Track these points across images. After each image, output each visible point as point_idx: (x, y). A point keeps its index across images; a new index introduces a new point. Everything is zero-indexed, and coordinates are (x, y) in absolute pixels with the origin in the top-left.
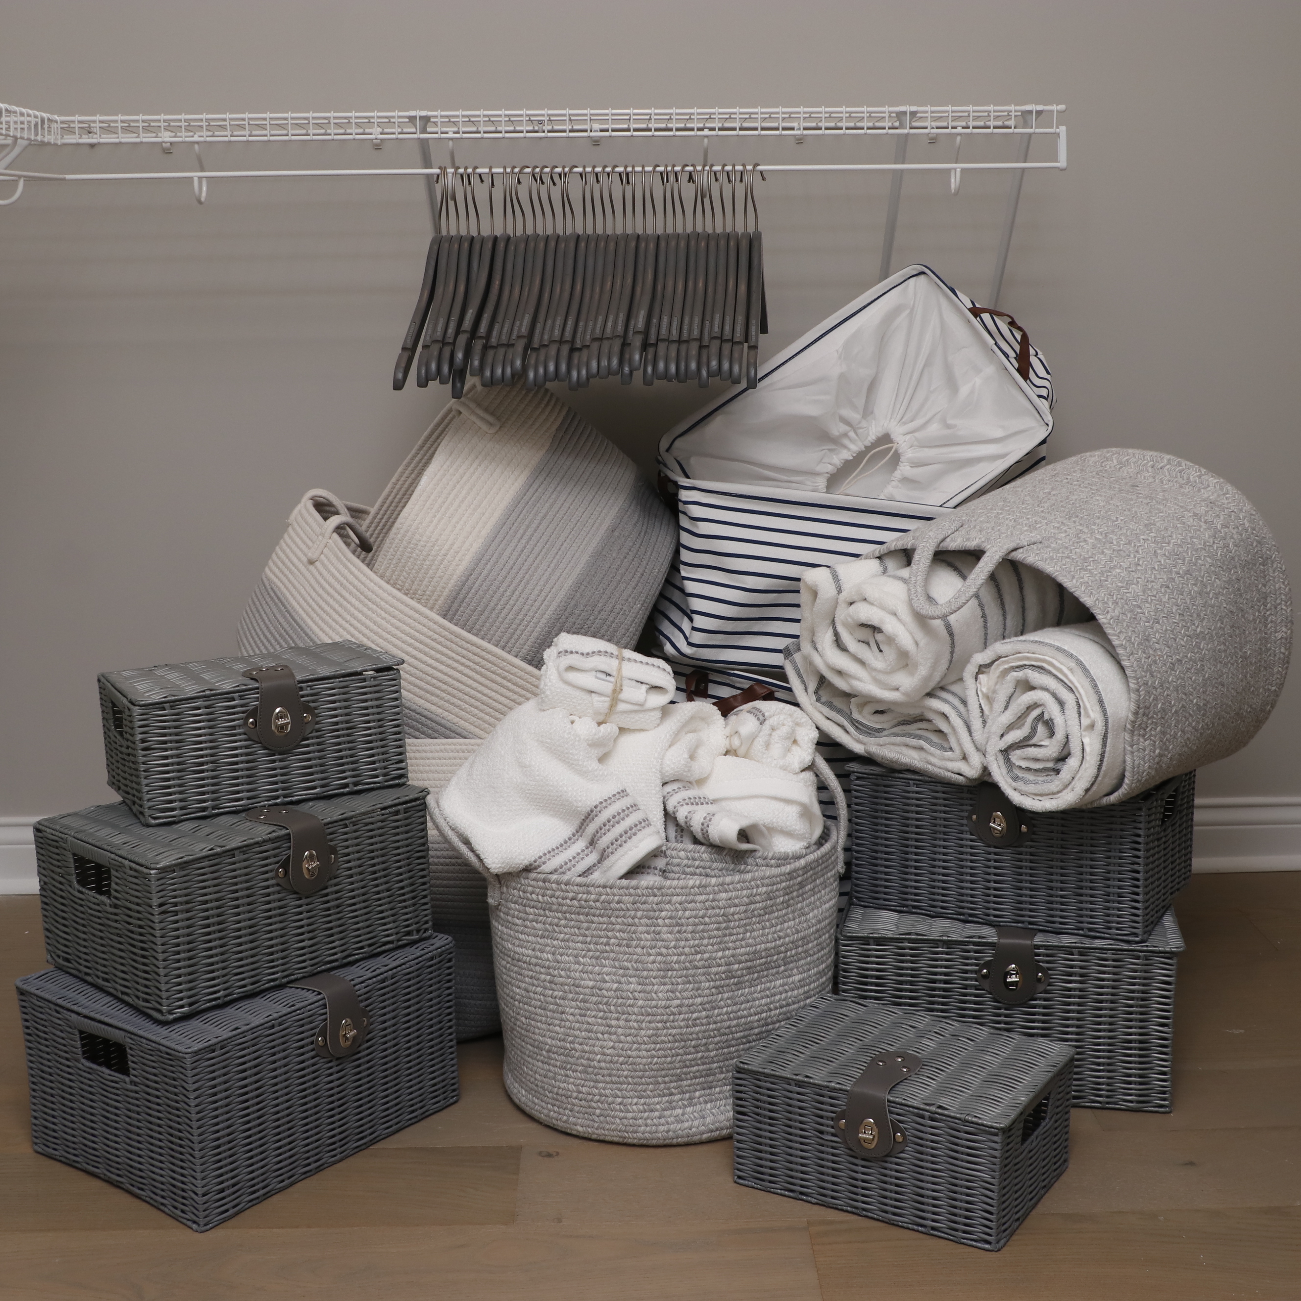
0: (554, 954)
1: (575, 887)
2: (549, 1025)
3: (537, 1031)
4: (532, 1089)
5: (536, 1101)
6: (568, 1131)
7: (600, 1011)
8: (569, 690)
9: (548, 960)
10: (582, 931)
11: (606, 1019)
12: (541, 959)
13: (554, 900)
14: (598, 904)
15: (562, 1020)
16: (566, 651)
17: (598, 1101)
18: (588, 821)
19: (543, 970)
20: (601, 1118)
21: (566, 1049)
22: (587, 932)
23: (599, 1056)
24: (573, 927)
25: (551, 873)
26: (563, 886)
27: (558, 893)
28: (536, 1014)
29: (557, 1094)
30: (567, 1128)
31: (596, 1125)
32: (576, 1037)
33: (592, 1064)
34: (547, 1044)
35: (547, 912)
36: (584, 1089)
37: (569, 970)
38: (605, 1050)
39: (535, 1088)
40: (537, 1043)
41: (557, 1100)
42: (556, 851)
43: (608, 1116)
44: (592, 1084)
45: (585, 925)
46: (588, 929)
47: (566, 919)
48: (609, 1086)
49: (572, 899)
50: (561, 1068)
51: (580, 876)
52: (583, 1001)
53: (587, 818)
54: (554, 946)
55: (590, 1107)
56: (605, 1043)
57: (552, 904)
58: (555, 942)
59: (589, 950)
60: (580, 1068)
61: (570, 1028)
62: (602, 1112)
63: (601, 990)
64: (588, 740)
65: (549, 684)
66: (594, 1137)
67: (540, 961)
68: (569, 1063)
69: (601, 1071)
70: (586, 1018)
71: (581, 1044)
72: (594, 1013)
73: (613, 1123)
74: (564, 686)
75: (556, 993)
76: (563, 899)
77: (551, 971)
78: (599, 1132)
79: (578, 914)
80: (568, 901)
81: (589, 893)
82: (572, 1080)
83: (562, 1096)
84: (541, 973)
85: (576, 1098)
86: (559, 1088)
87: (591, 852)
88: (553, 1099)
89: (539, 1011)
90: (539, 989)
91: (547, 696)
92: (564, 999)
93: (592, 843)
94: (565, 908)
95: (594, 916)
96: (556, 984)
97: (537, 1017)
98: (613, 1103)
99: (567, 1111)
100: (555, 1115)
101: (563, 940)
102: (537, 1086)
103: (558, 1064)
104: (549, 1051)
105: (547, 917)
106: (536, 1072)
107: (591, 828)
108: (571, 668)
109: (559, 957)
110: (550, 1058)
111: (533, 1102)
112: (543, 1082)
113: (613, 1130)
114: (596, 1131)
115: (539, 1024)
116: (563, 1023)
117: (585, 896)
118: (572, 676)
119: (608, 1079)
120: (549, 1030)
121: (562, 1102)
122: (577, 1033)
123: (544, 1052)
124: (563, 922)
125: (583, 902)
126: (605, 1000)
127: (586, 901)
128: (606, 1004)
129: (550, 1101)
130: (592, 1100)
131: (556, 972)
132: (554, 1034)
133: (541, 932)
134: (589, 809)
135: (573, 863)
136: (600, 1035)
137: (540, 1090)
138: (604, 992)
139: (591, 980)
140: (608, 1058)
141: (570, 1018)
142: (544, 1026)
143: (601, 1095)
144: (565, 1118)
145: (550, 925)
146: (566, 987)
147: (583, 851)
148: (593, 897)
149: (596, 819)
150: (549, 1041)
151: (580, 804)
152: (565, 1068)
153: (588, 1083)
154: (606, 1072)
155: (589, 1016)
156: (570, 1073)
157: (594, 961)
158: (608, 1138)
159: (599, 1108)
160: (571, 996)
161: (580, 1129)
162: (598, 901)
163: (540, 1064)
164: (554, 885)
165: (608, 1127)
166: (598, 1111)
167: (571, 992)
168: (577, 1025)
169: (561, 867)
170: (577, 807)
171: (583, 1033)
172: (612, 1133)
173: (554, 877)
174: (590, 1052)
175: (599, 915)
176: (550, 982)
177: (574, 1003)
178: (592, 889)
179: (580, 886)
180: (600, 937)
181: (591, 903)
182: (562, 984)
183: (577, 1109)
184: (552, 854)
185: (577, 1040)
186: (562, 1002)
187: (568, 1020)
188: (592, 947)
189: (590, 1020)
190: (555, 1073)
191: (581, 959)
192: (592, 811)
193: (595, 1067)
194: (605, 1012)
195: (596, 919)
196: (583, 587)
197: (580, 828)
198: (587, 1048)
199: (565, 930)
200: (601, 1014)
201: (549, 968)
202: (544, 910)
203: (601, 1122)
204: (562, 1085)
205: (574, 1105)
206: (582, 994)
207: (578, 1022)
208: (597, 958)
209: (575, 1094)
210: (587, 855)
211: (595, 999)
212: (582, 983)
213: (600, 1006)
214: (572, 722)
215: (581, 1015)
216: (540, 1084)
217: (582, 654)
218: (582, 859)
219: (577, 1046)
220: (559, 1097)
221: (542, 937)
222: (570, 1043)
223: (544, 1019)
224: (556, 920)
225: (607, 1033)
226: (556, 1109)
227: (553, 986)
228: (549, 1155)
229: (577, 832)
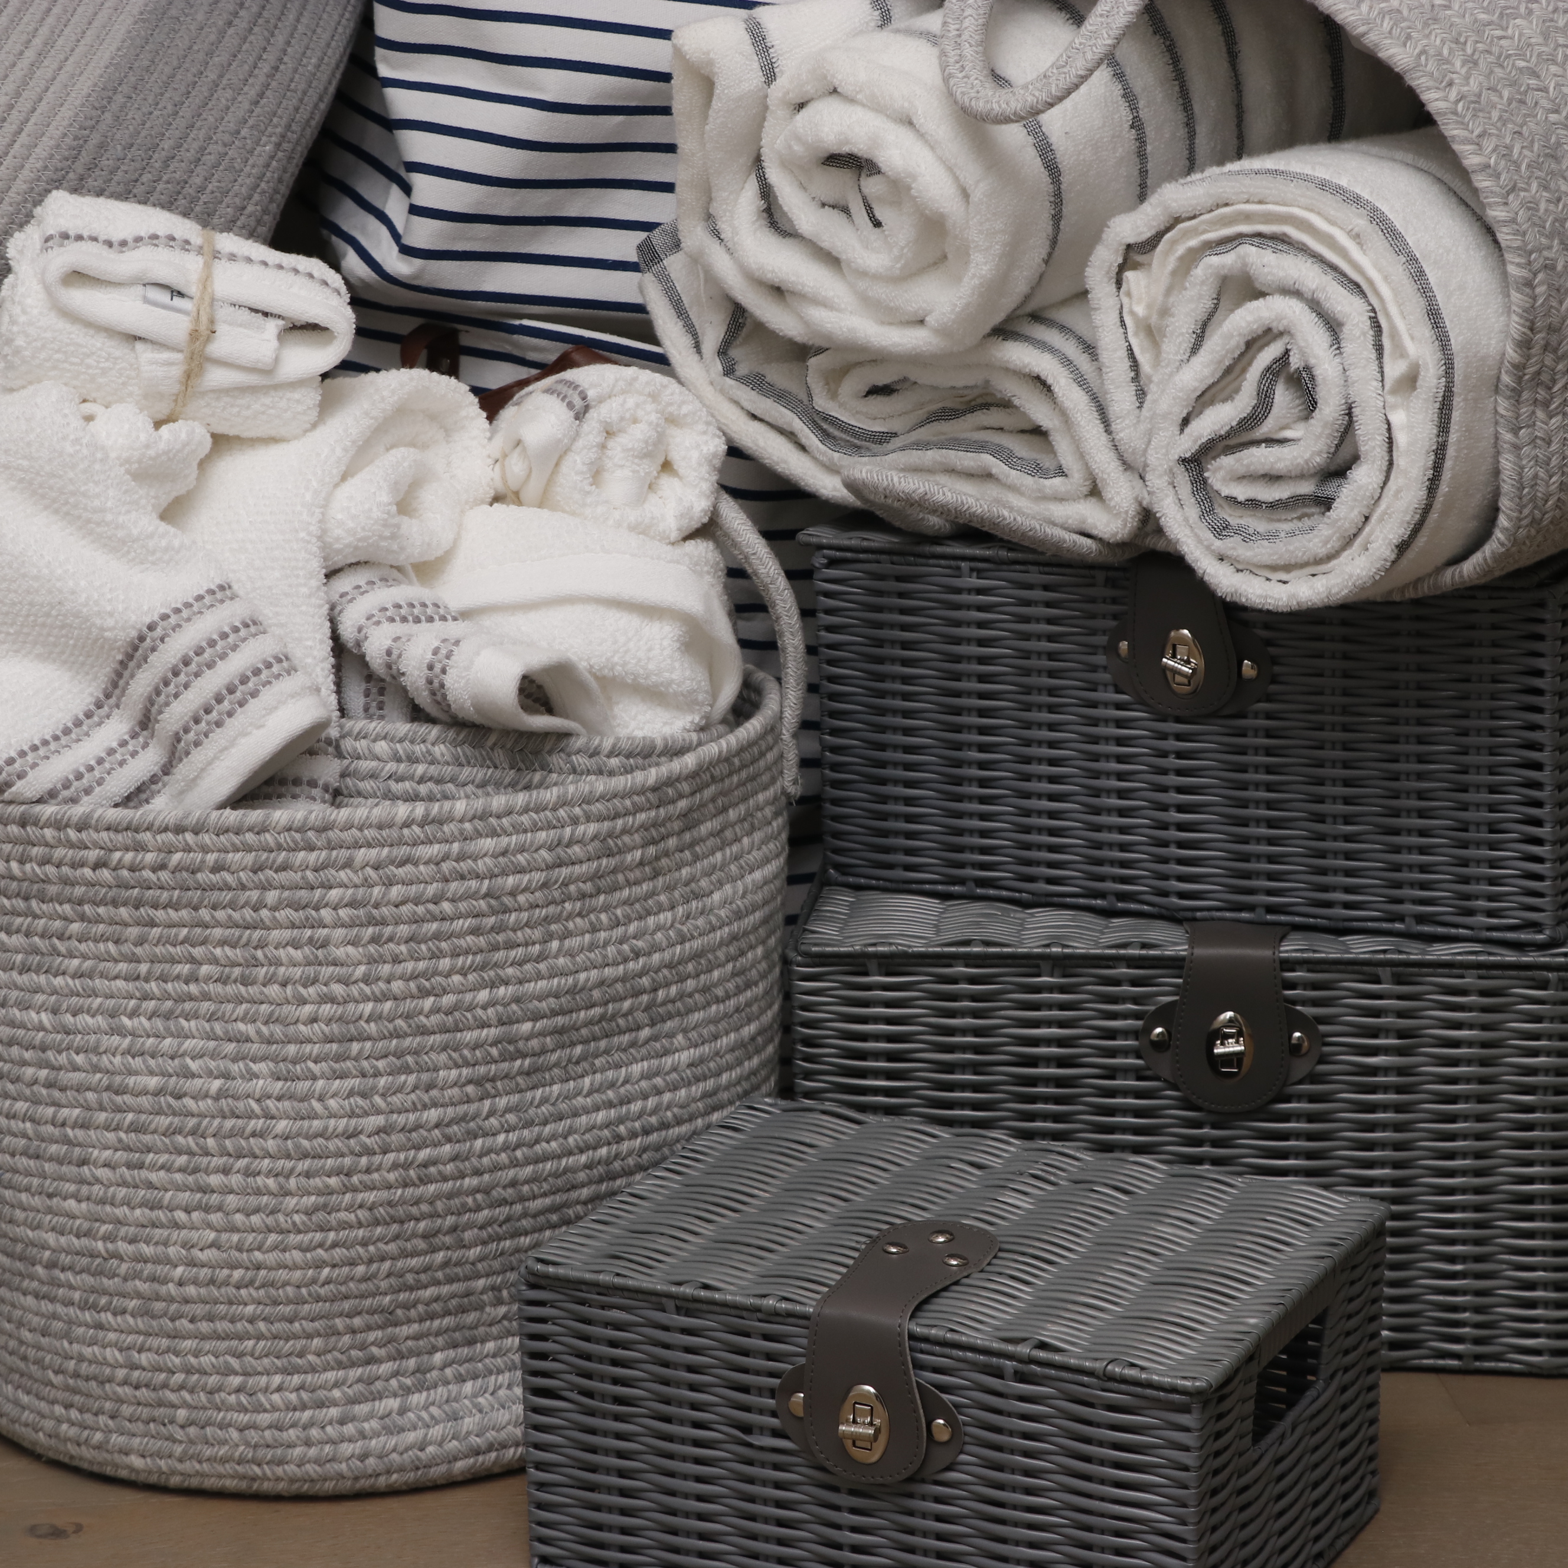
0: (55, 1012)
1: (104, 835)
2: (50, 1196)
3: (19, 1215)
4: (12, 1370)
5: (25, 1399)
6: (109, 1471)
7: (180, 1153)
8: (77, 334)
9: (41, 1028)
10: (126, 948)
11: (195, 1171)
12: (22, 1026)
13: (50, 869)
14: (164, 876)
15: (82, 1181)
16: (65, 236)
17: (182, 1387)
18: (132, 664)
19: (28, 1055)
20: (192, 1431)
21: (93, 1255)
22: (138, 950)
23: (180, 1270)
24: (103, 938)
25: (40, 801)
26: (72, 834)
27: (59, 853)
28: (16, 1171)
29: (76, 1375)
30: (105, 1463)
31: (178, 1449)
32: (119, 1222)
33: (163, 1290)
34: (44, 1247)
35: (34, 903)
36: (144, 1359)
37: (96, 1050)
38: (196, 1252)
39: (22, 1365)
40: (19, 1247)
41: (75, 1391)
42: (53, 746)
43: (208, 1423)
44: (165, 1342)
45: (133, 932)
46: (140, 942)
47: (83, 918)
48: (207, 1345)
49: (97, 866)
50: (84, 1306)
51: (116, 806)
52: (136, 1128)
53: (130, 657)
54: (54, 992)
55: (161, 1404)
56: (194, 1235)
57: (46, 881)
58: (59, 981)
59: (146, 997)
60: (133, 1304)
61: (102, 1202)
62: (194, 1414)
63: (179, 1097)
64: (128, 461)
65: (22, 319)
66: (175, 1481)
67: (21, 1032)
68: (105, 1292)
69: (186, 1308)
70: (144, 1174)
71: (132, 1241)
72: (163, 1158)
73: (223, 1442)
74: (62, 324)
75: (65, 1112)
76: (74, 866)
77: (50, 1054)
78: (188, 1466)
79: (115, 903)
80: (87, 872)
81: (140, 847)
82: (112, 1336)
83: (87, 1379)
84: (24, 1063)
85: (125, 1382)
86: (81, 1359)
87: (145, 746)
88: (67, 1388)
89: (23, 1162)
90: (21, 1106)
91: (17, 352)
92: (85, 1126)
93: (146, 722)
94: (79, 891)
95: (155, 906)
96: (63, 1089)
97: (18, 1179)
98: (219, 1390)
99: (102, 1419)
100: (73, 1432)
101: (78, 975)
102: (24, 1358)
103: (77, 1295)
104: (51, 1265)
105: (36, 916)
106: (20, 1324)
107: (141, 683)
108: (77, 277)
109: (68, 1018)
110: (55, 1283)
111: (16, 1403)
112: (39, 1348)
113: (224, 1461)
114: (179, 1467)
115: (24, 1197)
116: (85, 1190)
117: (129, 856)
118: (81, 298)
119: (204, 1327)
120: (50, 1211)
121: (88, 1395)
122: (121, 1212)
123: (39, 1270)
124: (75, 927)
125: (125, 873)
126: (192, 1122)
127: (132, 869)
128: (193, 1133)
129: (60, 1395)
130: (165, 1386)
131: (62, 1059)
132: (62, 1220)
133: (19, 957)
134: (134, 634)
135: (97, 773)
136: (180, 1216)
137: (33, 1368)
138: (188, 1102)
139: (152, 1073)
140: (204, 1273)
141: (103, 1173)
142: (37, 1201)
143: (189, 1371)
144: (98, 1436)
145: (42, 936)
146: (90, 1096)
147: (123, 744)
148: (150, 857)
149: (152, 658)
150: (51, 1238)
151: (110, 622)
152: (94, 1307)
153: (154, 1342)
154: (199, 1309)
155: (152, 1167)
156: (107, 1317)
157: (159, 1023)
158: (210, 1483)
159: (185, 1405)
160: (102, 1117)
161: (136, 1461)
162: (163, 867)
163: (30, 1301)
164: (49, 833)
165: (208, 1452)
166: (182, 1414)
167: (102, 1109)
168: (122, 1192)
169: (67, 785)
170: (102, 629)
171: (138, 1212)
172: (220, 1469)
173: (48, 810)
174: (157, 1261)
175: (169, 905)
176: (50, 1085)
177: (111, 1136)
178: (146, 837)
179: (117, 831)
180: (173, 961)
181: (147, 874)
182: (79, 1088)
183: (126, 1410)
184: (42, 752)
185: (123, 1230)
186: (80, 1133)
187: (98, 1181)
188: (153, 986)
189: (154, 1177)
190: (70, 1322)
191: (125, 1020)
192: (142, 639)
193: (172, 1300)
194: (191, 1153)
195: (160, 915)
196: (119, 99)
197: (115, 685)
198: (147, 1250)
199: (83, 947)
200: (183, 1160)
201: (44, 1048)
202: (26, 899)
203: (192, 1442)
204: (87, 1351)
205: (121, 1401)
206: (130, 1109)
207: (124, 1184)
208: (167, 1016)
209: (121, 1373)
210: (134, 754)
211: (164, 1121)
212: (131, 1081)
213: (180, 1139)
214: (89, 418)
215: (129, 1166)
216: (31, 1353)
217: (109, 244)
218: (122, 763)
219: (122, 1247)
220: (81, 1383)
221: (24, 969)
222: (106, 1238)
223: (36, 1181)
224: (58, 924)
225: (198, 1207)
226: (74, 1414)
227: (57, 1094)
228: (57, 1533)
229: (108, 696)
